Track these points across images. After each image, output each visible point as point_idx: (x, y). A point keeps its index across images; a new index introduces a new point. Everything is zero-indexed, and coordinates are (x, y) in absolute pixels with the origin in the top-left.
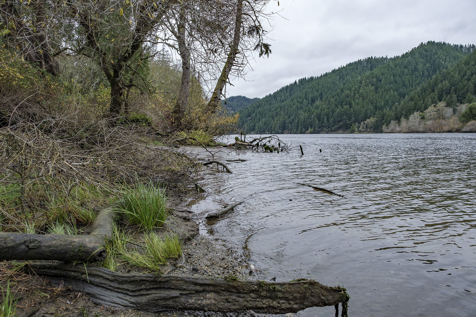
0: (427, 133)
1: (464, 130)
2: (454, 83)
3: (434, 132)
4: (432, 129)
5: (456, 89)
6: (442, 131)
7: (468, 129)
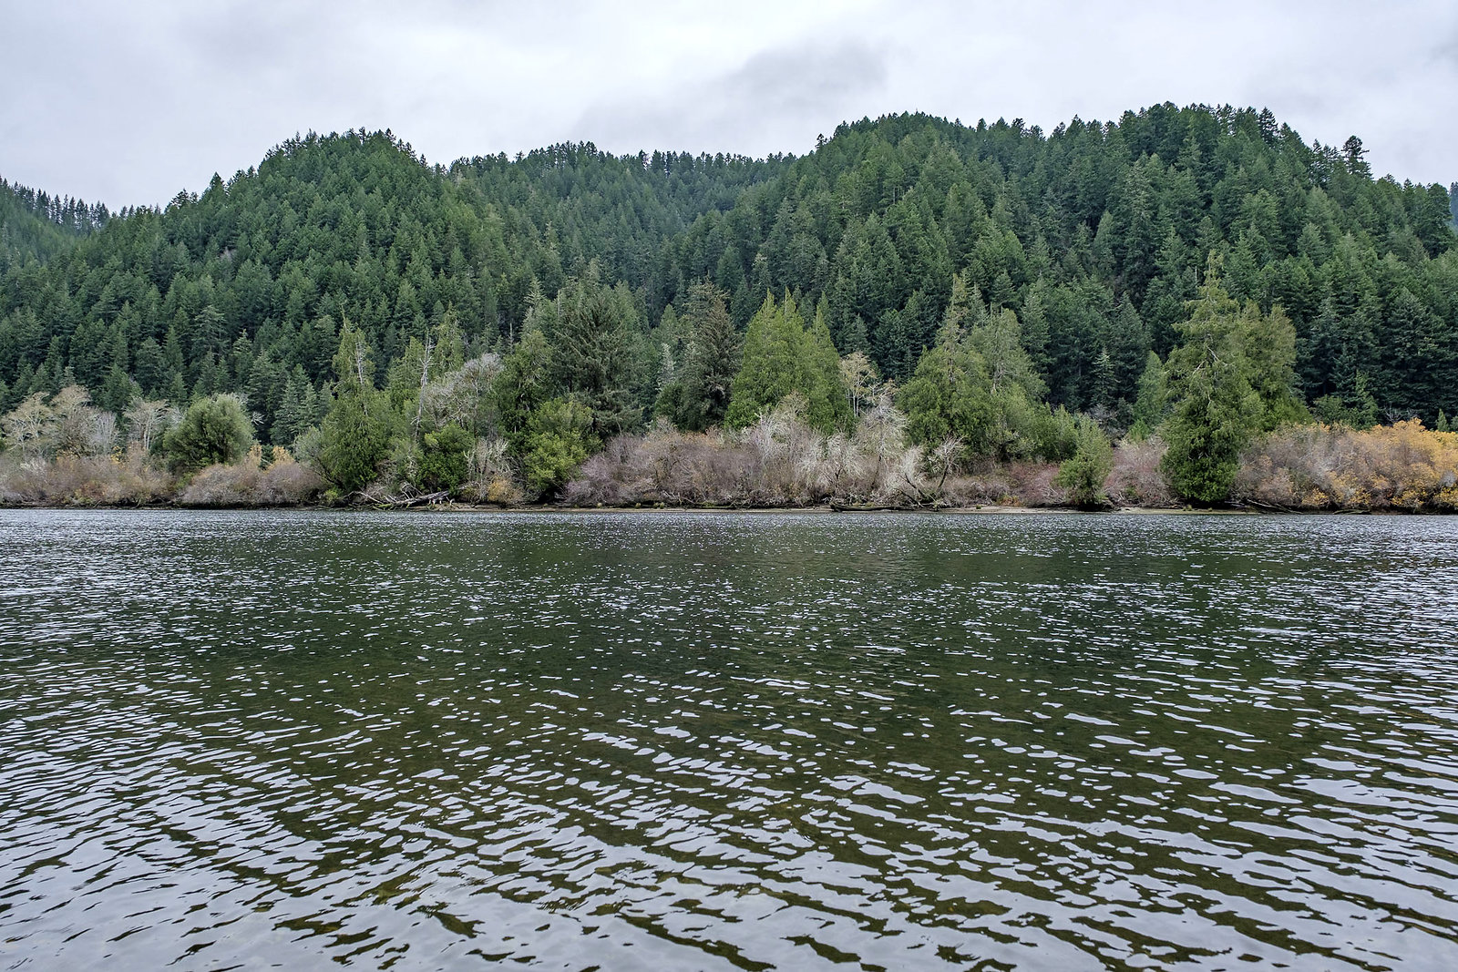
0: (32, 507)
1: (187, 499)
2: (55, 322)
3: (60, 504)
4: (52, 493)
5: (68, 348)
6: (92, 500)
7: (206, 498)
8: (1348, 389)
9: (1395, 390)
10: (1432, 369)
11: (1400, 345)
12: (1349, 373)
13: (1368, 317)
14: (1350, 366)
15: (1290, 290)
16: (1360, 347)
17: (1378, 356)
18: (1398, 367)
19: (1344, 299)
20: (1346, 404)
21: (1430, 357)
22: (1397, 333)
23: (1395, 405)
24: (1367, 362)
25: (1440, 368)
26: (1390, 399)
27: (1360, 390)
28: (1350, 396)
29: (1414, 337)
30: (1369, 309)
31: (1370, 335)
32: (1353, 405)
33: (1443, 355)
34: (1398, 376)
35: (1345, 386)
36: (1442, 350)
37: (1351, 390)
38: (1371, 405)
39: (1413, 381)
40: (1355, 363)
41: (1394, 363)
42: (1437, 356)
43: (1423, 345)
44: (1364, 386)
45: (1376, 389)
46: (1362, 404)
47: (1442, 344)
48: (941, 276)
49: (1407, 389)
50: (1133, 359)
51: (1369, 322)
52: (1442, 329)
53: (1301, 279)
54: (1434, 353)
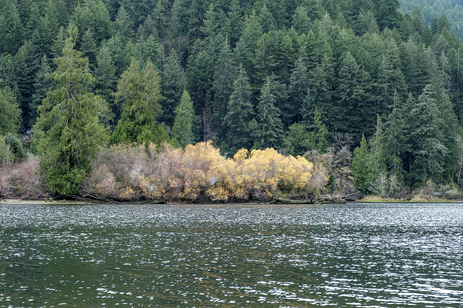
8: (310, 119)
9: (340, 120)
10: (361, 106)
11: (343, 90)
12: (310, 109)
13: (325, 71)
14: (311, 104)
15: (280, 51)
16: (319, 91)
17: (329, 97)
18: (342, 105)
19: (313, 58)
20: (307, 129)
21: (360, 99)
22: (342, 82)
23: (339, 130)
24: (323, 101)
25: (366, 106)
26: (336, 126)
27: (316, 119)
28: (311, 124)
29: (352, 85)
30: (326, 66)
31: (325, 83)
32: (312, 129)
33: (368, 97)
34: (342, 111)
35: (308, 117)
36: (367, 94)
37: (311, 120)
38: (323, 130)
39: (350, 114)
40: (315, 102)
41: (339, 102)
42: (364, 99)
43: (356, 90)
44: (319, 117)
45: (327, 119)
46: (317, 129)
47: (367, 91)
48: (46, 31)
49: (347, 120)
50: (172, 95)
51: (325, 74)
52: (368, 81)
53: (287, 44)
54: (362, 96)
